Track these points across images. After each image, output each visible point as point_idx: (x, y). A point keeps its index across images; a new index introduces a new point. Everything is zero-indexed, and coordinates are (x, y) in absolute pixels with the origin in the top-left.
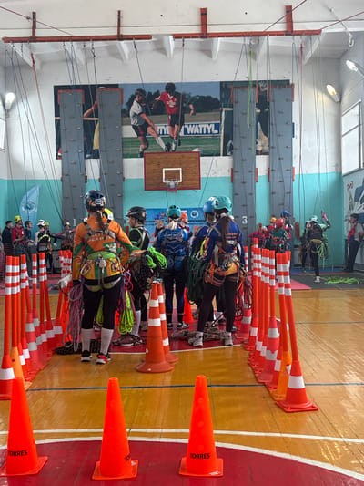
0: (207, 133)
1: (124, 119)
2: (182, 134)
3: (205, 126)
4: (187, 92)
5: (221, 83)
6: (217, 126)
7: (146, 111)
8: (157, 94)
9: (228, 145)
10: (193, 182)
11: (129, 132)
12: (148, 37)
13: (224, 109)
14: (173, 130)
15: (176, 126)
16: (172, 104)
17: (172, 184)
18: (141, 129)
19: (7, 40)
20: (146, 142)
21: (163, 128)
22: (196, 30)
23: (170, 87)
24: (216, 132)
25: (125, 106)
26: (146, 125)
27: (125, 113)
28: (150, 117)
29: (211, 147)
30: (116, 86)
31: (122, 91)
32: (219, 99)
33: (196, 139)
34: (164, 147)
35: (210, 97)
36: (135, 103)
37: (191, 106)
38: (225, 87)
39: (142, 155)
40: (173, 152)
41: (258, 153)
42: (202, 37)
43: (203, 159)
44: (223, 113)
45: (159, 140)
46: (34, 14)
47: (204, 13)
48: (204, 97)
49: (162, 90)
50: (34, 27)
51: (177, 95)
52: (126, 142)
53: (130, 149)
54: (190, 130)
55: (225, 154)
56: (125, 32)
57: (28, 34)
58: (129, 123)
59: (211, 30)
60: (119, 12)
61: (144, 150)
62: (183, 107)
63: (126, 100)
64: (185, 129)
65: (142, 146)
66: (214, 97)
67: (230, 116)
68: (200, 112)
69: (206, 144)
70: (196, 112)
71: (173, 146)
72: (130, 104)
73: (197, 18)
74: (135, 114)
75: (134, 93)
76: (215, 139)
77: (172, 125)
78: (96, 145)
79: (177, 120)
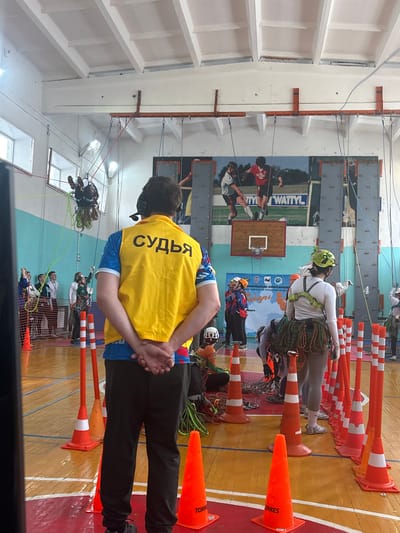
0: (294, 204)
1: (216, 189)
2: (269, 204)
3: (292, 198)
4: (277, 165)
5: (311, 157)
6: (304, 199)
7: (237, 182)
8: (248, 167)
9: (315, 216)
10: (278, 250)
11: (219, 201)
12: (242, 114)
13: (312, 182)
14: (261, 201)
15: (264, 197)
16: (261, 176)
17: (257, 250)
18: (231, 199)
19: (114, 115)
20: (235, 211)
21: (252, 198)
22: (288, 108)
23: (261, 161)
24: (303, 203)
25: (217, 178)
26: (237, 195)
27: (217, 184)
29: (298, 218)
30: (210, 159)
31: (215, 163)
32: (307, 172)
33: (283, 209)
34: (251, 215)
35: (298, 171)
36: (227, 174)
37: (280, 179)
38: (315, 161)
39: (230, 223)
40: (260, 220)
41: (344, 225)
42: (293, 115)
43: (287, 227)
44: (311, 186)
45: (248, 210)
46: (140, 92)
47: (296, 92)
48: (292, 170)
49: (253, 164)
50: (139, 105)
51: (266, 168)
52: (215, 210)
53: (220, 217)
54: (278, 200)
55: (311, 225)
56: (221, 109)
57: (133, 110)
58: (220, 194)
59: (302, 108)
60: (217, 91)
61: (232, 217)
62: (272, 180)
63: (219, 171)
64: (273, 200)
65: (231, 214)
66: (303, 170)
67: (317, 188)
68: (289, 184)
69: (292, 214)
70: (284, 184)
71: (261, 215)
72: (222, 175)
73: (288, 97)
74: (226, 185)
75: (226, 165)
76: (302, 210)
77: (261, 195)
78: (188, 213)
79: (266, 191)
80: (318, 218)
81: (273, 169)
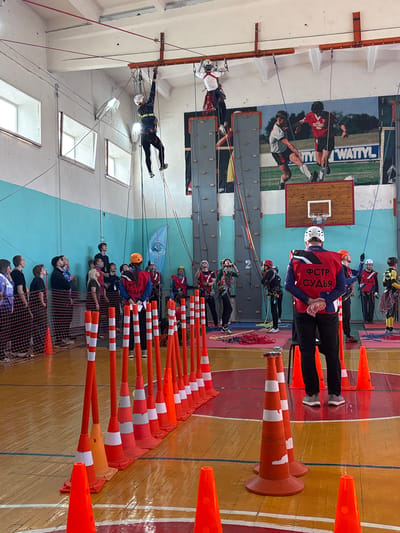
0: (363, 157)
1: (263, 146)
2: (331, 160)
3: (360, 150)
4: (338, 110)
5: (380, 98)
6: (375, 150)
7: (289, 135)
8: (302, 115)
9: (390, 171)
10: (344, 216)
11: (268, 160)
12: (290, 51)
13: (384, 129)
14: (321, 156)
15: (325, 152)
16: (319, 126)
17: (319, 219)
18: (283, 157)
19: (133, 66)
20: (288, 171)
21: (308, 153)
22: (349, 38)
23: (318, 107)
24: (375, 156)
25: (264, 132)
26: (288, 152)
27: (264, 139)
28: (293, 142)
29: (368, 174)
30: (253, 109)
31: (260, 114)
32: (377, 117)
33: (349, 165)
34: (309, 175)
35: (365, 116)
36: (275, 126)
37: (343, 127)
38: (384, 102)
39: (283, 187)
40: (321, 181)
42: (355, 46)
43: (357, 189)
44: (383, 134)
45: (304, 169)
46: (162, 35)
47: (357, 18)
48: (358, 115)
49: (308, 111)
50: (162, 50)
51: (325, 115)
52: (264, 172)
53: (269, 181)
54: (341, 154)
56: (263, 47)
57: (155, 57)
58: (268, 152)
59: (366, 36)
60: (257, 25)
61: (285, 180)
63: (265, 124)
64: (336, 154)
65: (283, 176)
66: (370, 114)
67: (391, 136)
68: (355, 133)
69: (361, 171)
70: (348, 133)
71: (321, 175)
72: (270, 129)
73: (348, 25)
74: (275, 140)
75: (275, 116)
76: (373, 164)
77: (319, 150)
78: (230, 179)
79: (326, 143)
80: (394, 174)
81: (333, 116)
